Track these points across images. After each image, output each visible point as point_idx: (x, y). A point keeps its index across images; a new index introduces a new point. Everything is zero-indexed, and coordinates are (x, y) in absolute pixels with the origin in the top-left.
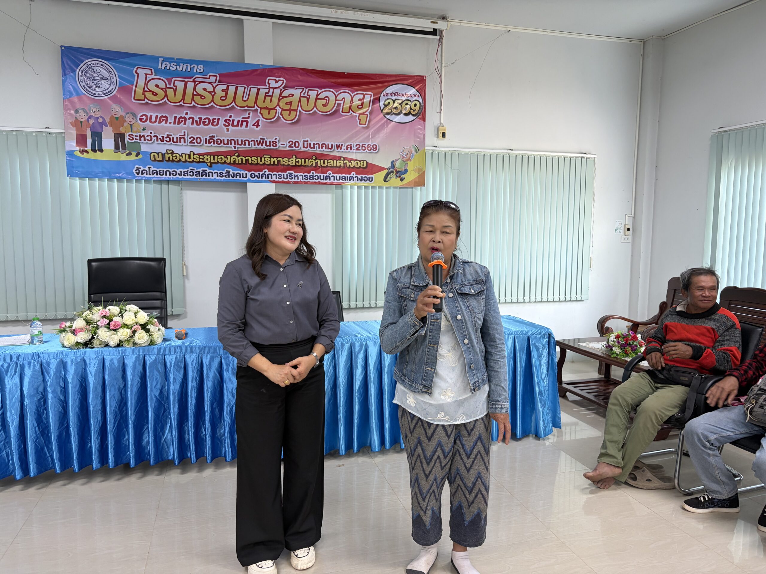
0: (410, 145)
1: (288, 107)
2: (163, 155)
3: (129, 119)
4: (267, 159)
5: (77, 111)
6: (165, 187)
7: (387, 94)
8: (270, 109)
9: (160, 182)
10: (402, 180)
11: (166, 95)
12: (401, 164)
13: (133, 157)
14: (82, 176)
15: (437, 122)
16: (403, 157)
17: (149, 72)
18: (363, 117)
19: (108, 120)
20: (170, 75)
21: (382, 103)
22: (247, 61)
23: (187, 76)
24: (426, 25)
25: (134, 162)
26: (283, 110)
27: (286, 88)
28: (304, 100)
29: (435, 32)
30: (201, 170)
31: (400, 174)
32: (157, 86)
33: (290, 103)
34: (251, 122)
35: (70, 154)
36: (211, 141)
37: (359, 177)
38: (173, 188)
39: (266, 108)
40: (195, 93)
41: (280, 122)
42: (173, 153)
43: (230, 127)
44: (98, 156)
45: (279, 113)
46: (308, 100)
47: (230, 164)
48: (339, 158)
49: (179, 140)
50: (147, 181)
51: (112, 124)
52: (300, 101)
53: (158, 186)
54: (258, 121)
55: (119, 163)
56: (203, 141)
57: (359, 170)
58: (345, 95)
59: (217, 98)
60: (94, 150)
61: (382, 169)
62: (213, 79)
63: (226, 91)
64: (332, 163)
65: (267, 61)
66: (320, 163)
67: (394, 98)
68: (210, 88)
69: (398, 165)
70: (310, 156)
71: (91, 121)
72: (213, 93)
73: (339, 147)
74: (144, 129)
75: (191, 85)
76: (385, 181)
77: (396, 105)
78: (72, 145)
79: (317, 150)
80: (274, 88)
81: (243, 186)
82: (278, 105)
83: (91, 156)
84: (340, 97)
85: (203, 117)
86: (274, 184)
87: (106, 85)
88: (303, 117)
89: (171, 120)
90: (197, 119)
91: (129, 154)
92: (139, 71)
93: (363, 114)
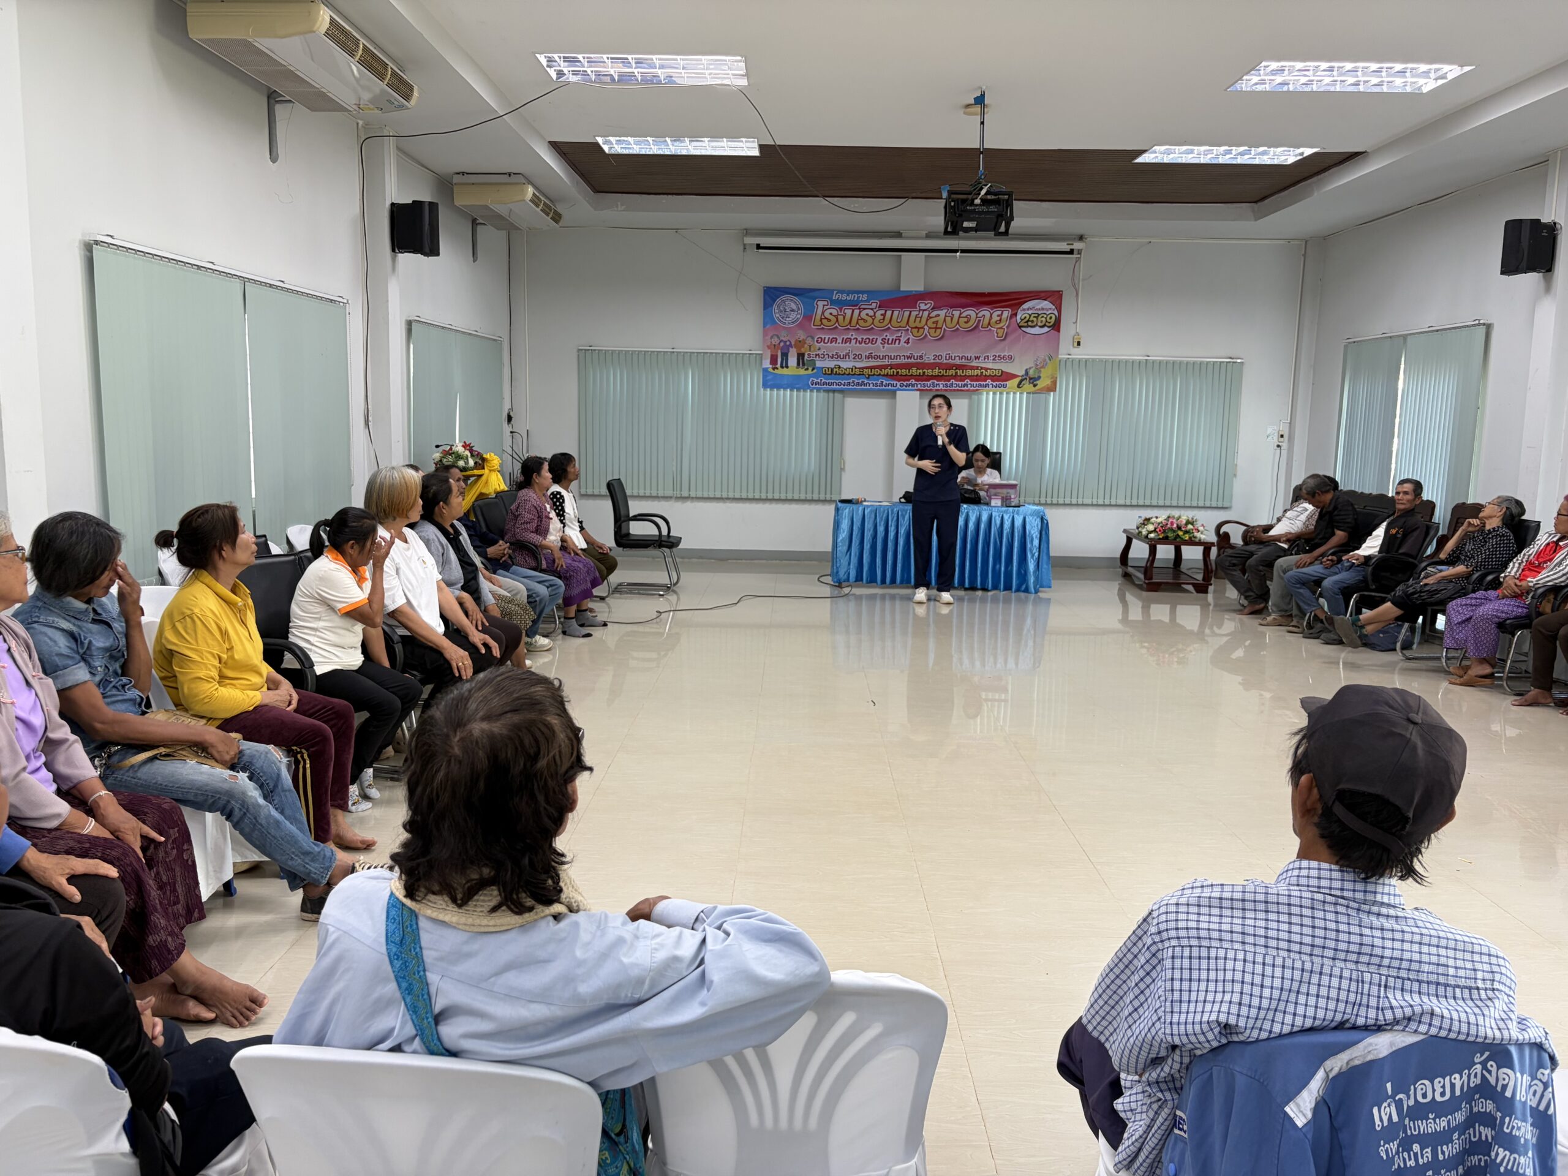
0: (1042, 355)
1: (934, 325)
2: (832, 370)
3: (809, 341)
4: (914, 371)
5: (772, 337)
6: (831, 394)
7: (1024, 310)
8: (919, 328)
9: (828, 391)
10: (1035, 386)
11: (837, 320)
12: (1034, 371)
13: (809, 372)
14: (772, 387)
15: (1073, 333)
16: (1037, 365)
17: (826, 303)
18: (1000, 332)
19: (793, 343)
20: (841, 304)
21: (1018, 317)
22: (902, 289)
23: (854, 304)
24: (1064, 246)
25: (809, 376)
26: (930, 328)
27: (934, 309)
28: (948, 319)
29: (1071, 252)
30: (860, 381)
31: (1033, 381)
32: (831, 314)
33: (936, 322)
34: (903, 340)
35: (765, 370)
36: (870, 356)
37: (994, 384)
38: (838, 396)
39: (916, 327)
40: (860, 318)
41: (926, 340)
42: (839, 367)
43: (886, 345)
44: (785, 371)
45: (926, 331)
46: (952, 319)
47: (884, 375)
48: (977, 368)
49: (845, 357)
50: (818, 390)
51: (796, 346)
52: (945, 320)
53: (826, 394)
54: (909, 339)
55: (799, 377)
56: (864, 357)
57: (994, 378)
58: (985, 312)
59: (876, 321)
60: (782, 367)
61: (1014, 376)
62: (874, 305)
63: (884, 315)
64: (969, 372)
65: (920, 288)
66: (960, 372)
67: (1030, 312)
68: (871, 313)
69: (1031, 372)
70: (950, 367)
71: (782, 344)
72: (873, 317)
73: (977, 358)
74: (819, 349)
75: (857, 312)
76: (1018, 386)
77: (1032, 319)
78: (767, 364)
79: (958, 362)
80: (924, 310)
81: (893, 394)
82: (926, 324)
83: (780, 371)
84: (980, 315)
85: (865, 337)
86: (918, 393)
87: (793, 316)
88: (946, 333)
89: (839, 341)
90: (859, 339)
91: (807, 369)
92: (819, 303)
93: (1001, 328)
